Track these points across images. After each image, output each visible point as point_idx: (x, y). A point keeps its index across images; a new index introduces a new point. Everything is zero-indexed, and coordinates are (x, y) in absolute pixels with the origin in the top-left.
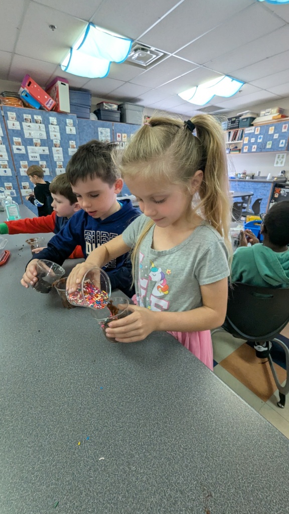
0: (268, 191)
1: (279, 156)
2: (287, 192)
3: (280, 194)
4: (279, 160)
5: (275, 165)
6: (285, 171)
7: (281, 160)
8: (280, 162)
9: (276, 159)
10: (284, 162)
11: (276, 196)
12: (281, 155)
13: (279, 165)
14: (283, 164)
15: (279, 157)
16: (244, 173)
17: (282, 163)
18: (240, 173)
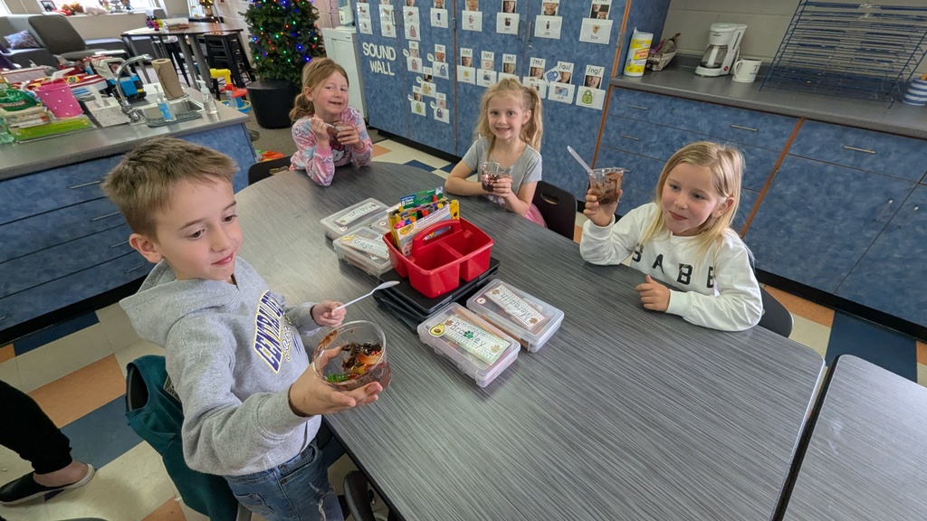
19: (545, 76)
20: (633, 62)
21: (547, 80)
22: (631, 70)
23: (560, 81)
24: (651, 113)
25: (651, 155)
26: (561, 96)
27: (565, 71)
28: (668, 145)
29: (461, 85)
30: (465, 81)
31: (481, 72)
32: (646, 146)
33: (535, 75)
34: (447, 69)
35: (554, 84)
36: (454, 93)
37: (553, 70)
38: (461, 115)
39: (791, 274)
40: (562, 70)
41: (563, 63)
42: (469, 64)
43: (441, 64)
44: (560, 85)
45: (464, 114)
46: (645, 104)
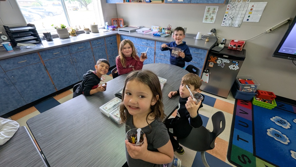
0: (202, 59)
1: (209, 8)
2: (225, 63)
3: (216, 64)
4: (208, 15)
5: (204, 21)
6: (215, 30)
7: (212, 15)
8: (209, 17)
9: (205, 14)
10: (215, 18)
11: (211, 65)
12: (212, 8)
13: (209, 21)
14: (214, 21)
15: (208, 11)
16: (169, 29)
17: (212, 19)
18: (165, 28)
39: (11, 109)
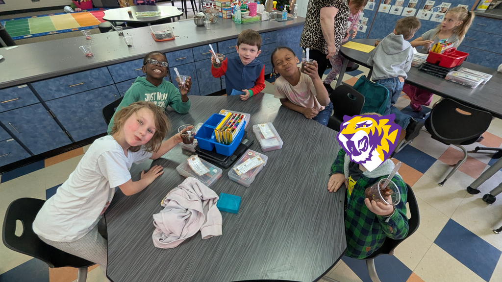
19: (432, 9)
20: (484, 4)
21: (432, 11)
22: (481, 7)
23: (440, 12)
24: (487, 28)
25: (480, 48)
26: (438, 19)
27: (445, 7)
28: (491, 43)
29: (379, 14)
30: (383, 12)
31: (394, 7)
32: (479, 45)
33: (426, 9)
34: (374, 6)
35: (436, 13)
36: (373, 18)
37: (438, 7)
38: (374, 28)
40: (443, 6)
41: (445, 3)
42: (388, 3)
43: (372, 3)
44: (440, 14)
45: (376, 28)
46: (486, 23)
